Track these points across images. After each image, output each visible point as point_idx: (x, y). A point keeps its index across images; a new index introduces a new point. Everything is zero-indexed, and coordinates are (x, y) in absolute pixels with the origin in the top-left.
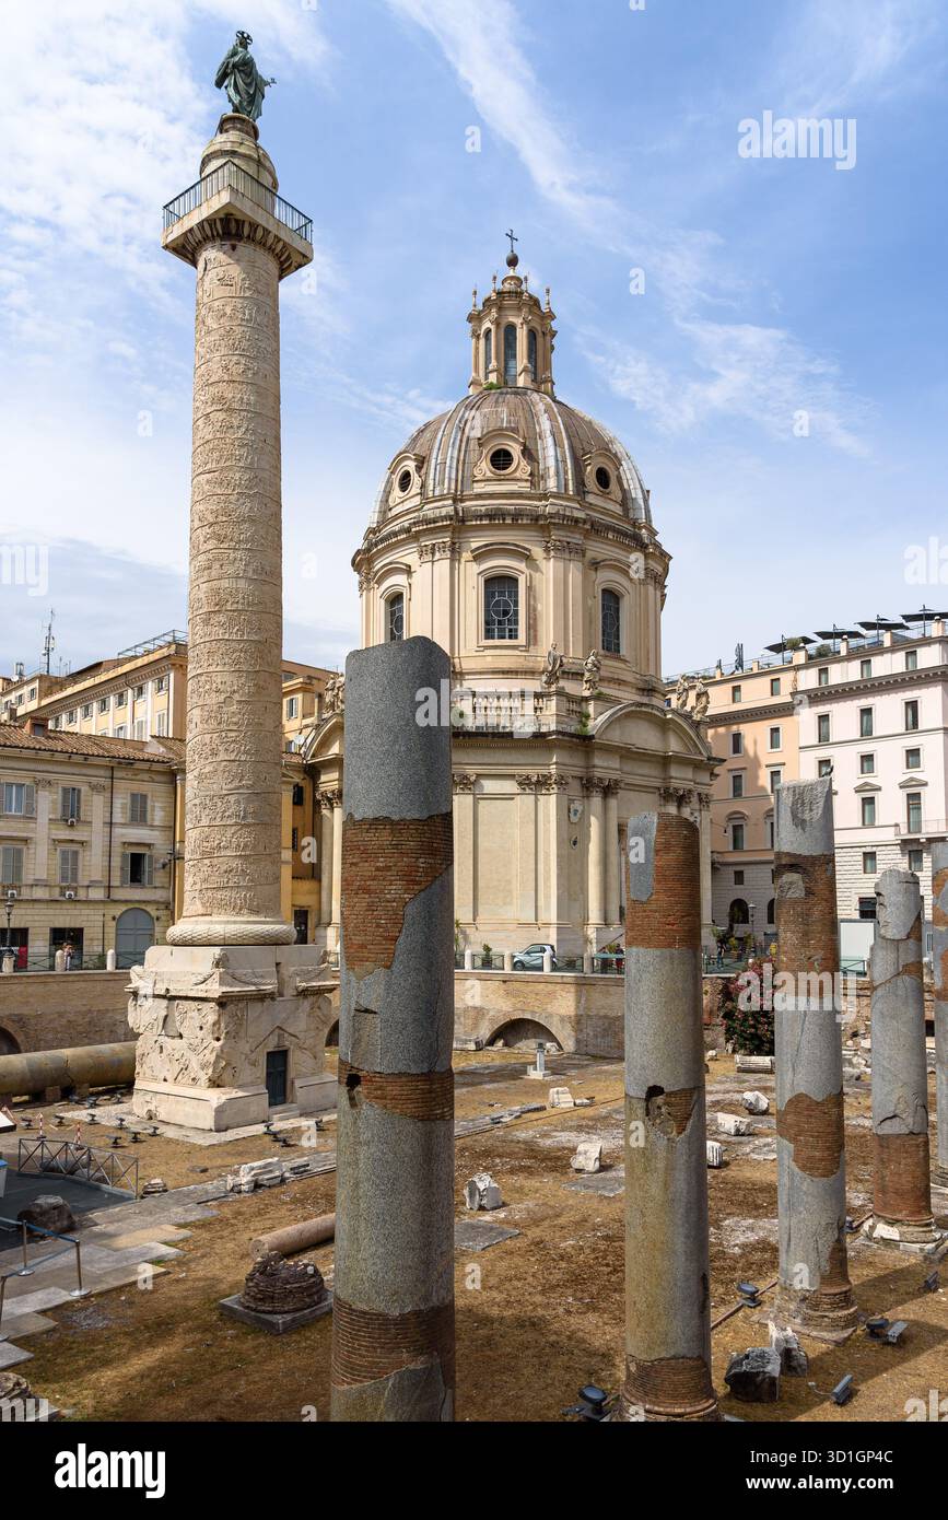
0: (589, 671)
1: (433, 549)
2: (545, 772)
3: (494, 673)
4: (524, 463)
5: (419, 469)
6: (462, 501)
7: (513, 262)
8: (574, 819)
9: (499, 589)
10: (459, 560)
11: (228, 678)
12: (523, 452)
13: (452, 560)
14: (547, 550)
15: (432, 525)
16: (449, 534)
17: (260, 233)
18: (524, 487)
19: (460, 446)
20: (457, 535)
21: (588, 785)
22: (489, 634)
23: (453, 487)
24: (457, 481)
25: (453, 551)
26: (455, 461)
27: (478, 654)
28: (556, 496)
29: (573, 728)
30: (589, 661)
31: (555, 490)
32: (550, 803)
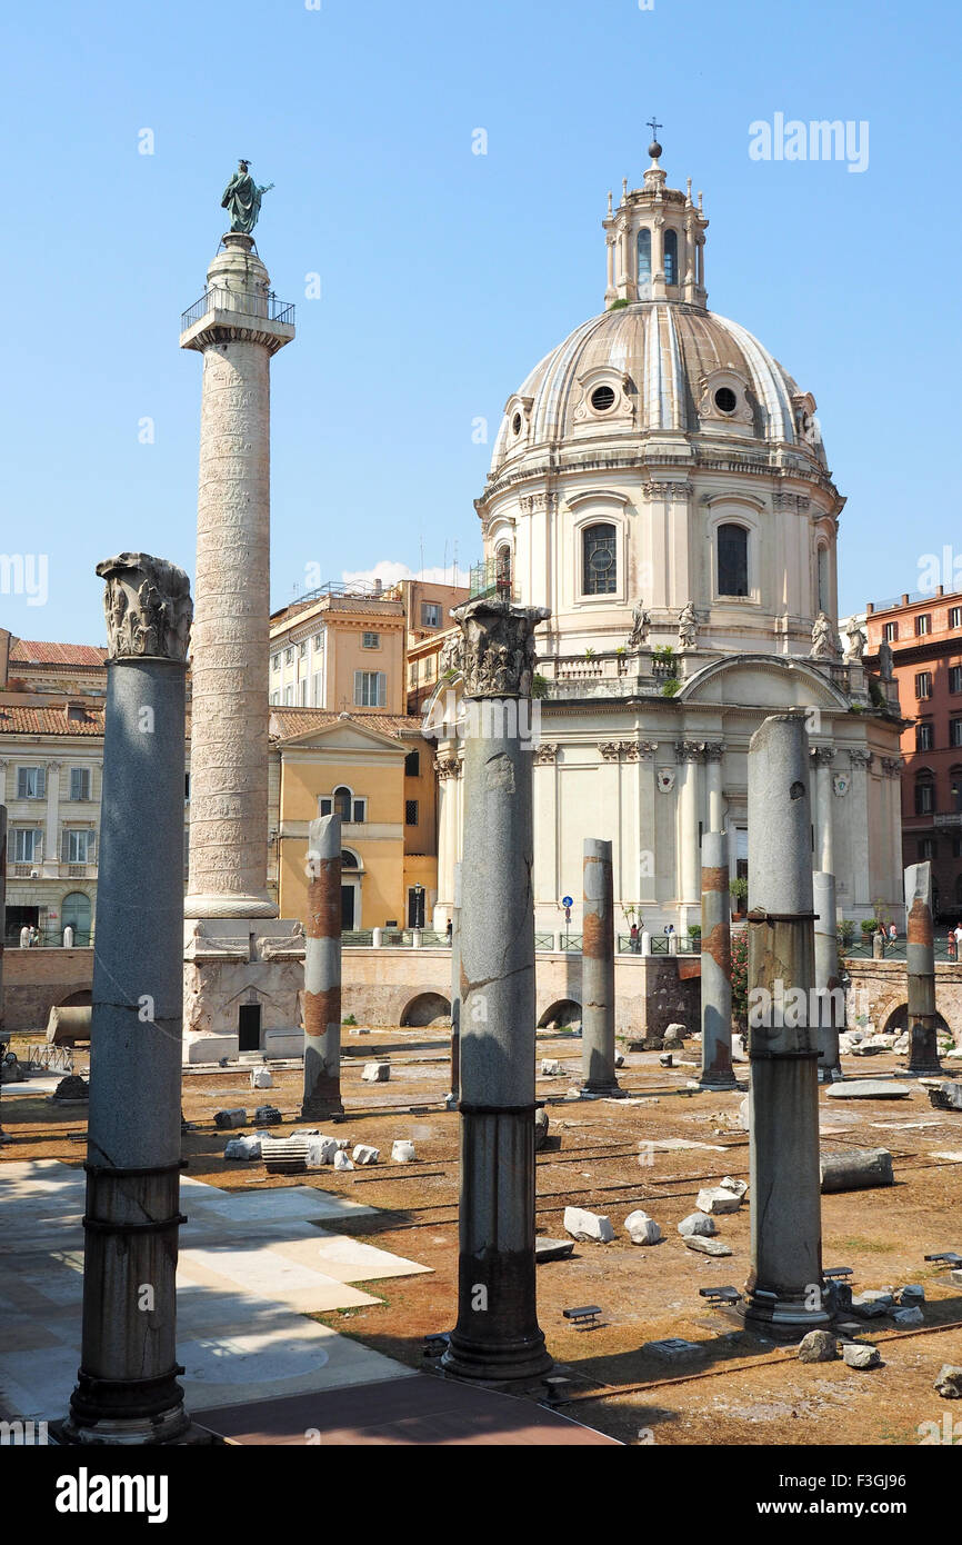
0: (683, 625)
1: (531, 502)
2: (628, 739)
3: (589, 631)
4: (625, 399)
5: (528, 410)
6: (561, 447)
7: (656, 152)
8: (662, 787)
9: (598, 538)
10: (557, 512)
11: (216, 699)
12: (625, 388)
13: (549, 512)
14: (646, 493)
15: (529, 478)
16: (544, 486)
17: (244, 333)
18: (624, 427)
19: (563, 387)
20: (554, 486)
21: (681, 753)
22: (587, 590)
23: (552, 433)
24: (557, 426)
25: (550, 503)
26: (555, 405)
27: (578, 611)
28: (659, 433)
29: (659, 691)
30: (684, 614)
31: (656, 427)
32: (633, 772)
